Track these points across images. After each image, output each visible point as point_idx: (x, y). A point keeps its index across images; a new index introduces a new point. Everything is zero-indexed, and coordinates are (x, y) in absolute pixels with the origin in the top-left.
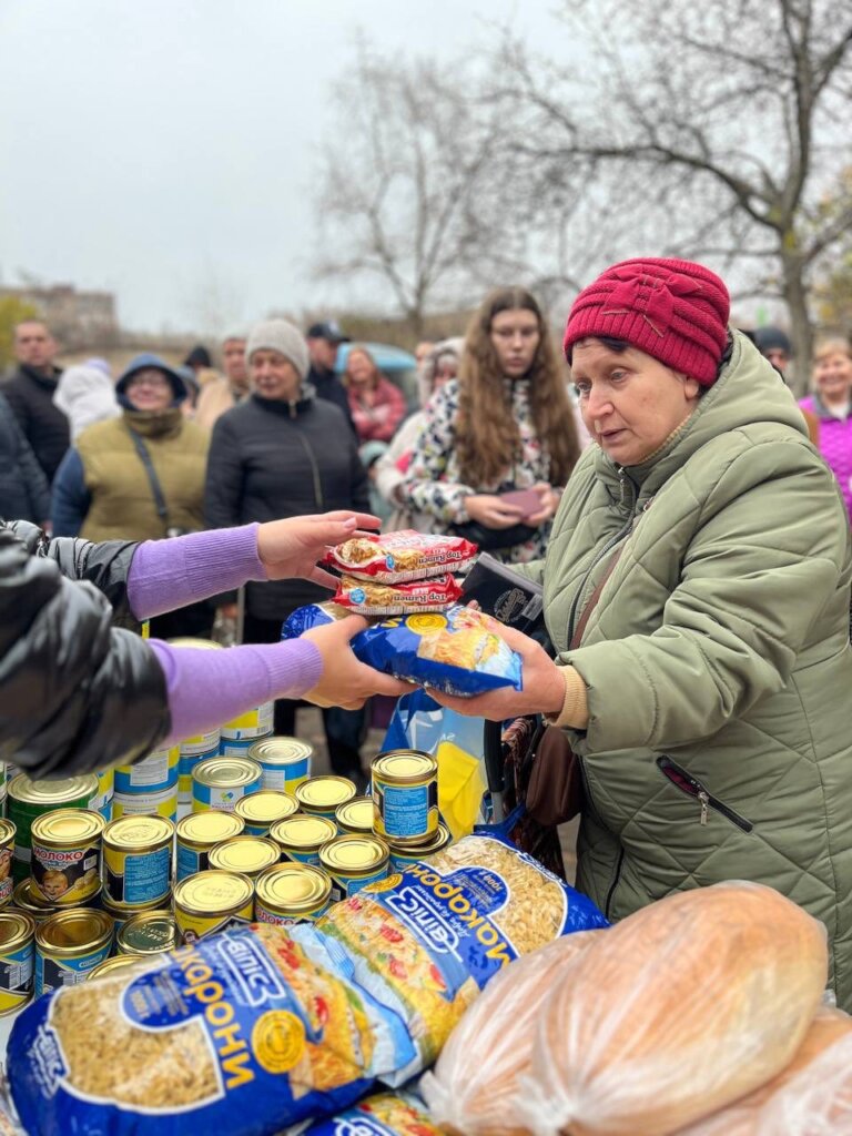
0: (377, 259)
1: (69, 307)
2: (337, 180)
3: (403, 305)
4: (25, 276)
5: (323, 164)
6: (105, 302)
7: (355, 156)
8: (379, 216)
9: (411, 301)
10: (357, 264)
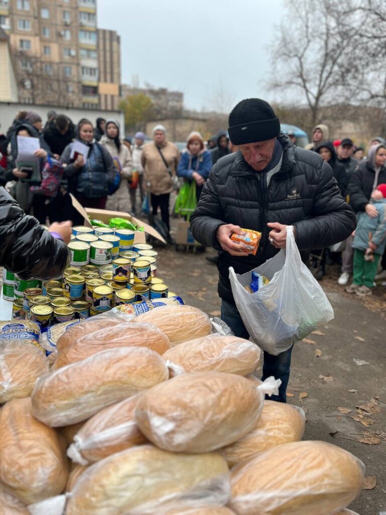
0: (300, 81)
1: (163, 98)
2: (285, 42)
3: (310, 104)
4: (148, 85)
5: (279, 35)
6: (179, 96)
7: (295, 31)
8: (303, 60)
9: (313, 101)
10: (290, 83)
